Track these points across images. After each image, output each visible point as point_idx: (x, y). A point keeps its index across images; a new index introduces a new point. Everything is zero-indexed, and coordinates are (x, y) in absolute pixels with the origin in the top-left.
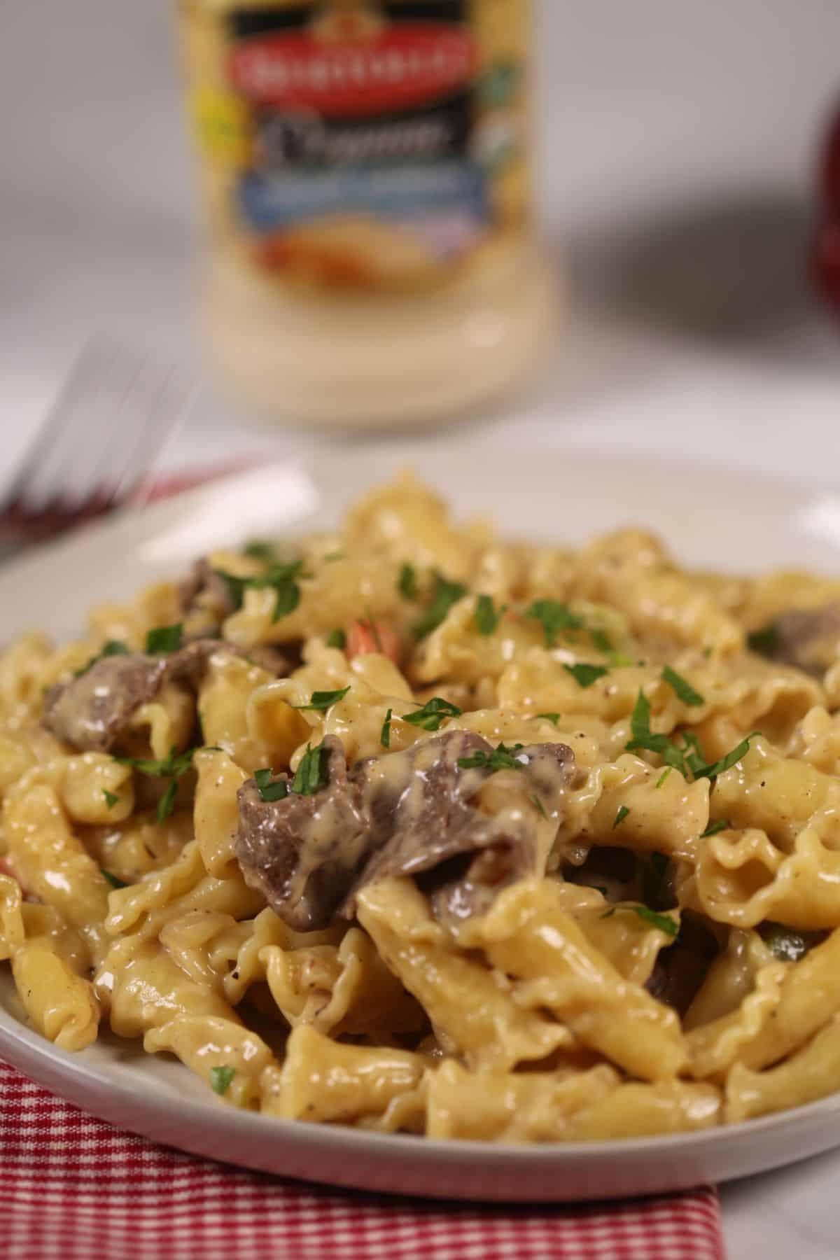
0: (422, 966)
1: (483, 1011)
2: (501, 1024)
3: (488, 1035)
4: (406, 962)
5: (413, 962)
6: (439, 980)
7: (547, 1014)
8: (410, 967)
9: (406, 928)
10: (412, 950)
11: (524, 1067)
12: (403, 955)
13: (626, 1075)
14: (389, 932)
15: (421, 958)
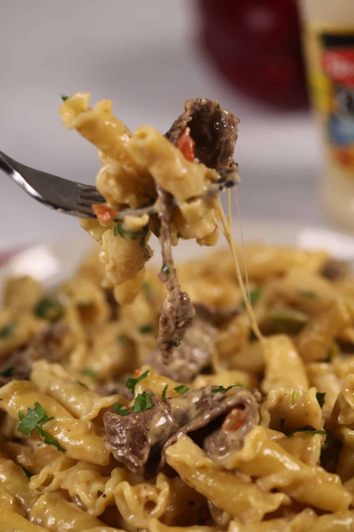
0: (205, 479)
1: (241, 494)
2: (252, 499)
3: (246, 505)
4: (196, 479)
5: (200, 479)
6: (215, 485)
7: (275, 490)
8: (198, 481)
9: (193, 462)
10: (198, 473)
11: (268, 517)
12: (194, 476)
13: (320, 512)
14: (184, 465)
15: (203, 476)
